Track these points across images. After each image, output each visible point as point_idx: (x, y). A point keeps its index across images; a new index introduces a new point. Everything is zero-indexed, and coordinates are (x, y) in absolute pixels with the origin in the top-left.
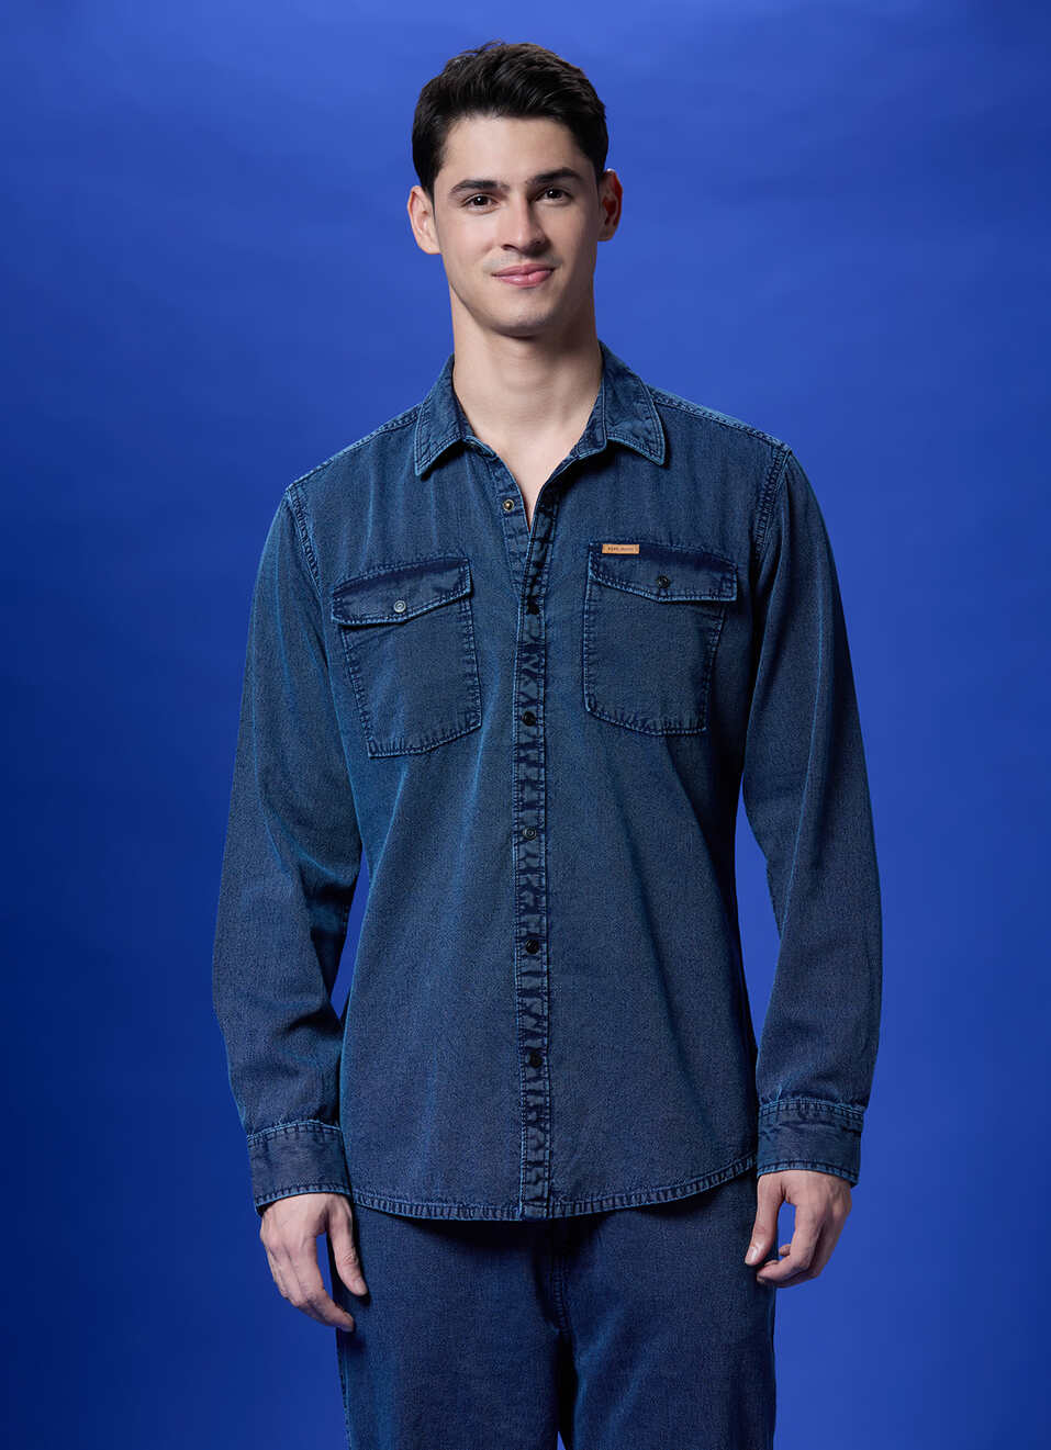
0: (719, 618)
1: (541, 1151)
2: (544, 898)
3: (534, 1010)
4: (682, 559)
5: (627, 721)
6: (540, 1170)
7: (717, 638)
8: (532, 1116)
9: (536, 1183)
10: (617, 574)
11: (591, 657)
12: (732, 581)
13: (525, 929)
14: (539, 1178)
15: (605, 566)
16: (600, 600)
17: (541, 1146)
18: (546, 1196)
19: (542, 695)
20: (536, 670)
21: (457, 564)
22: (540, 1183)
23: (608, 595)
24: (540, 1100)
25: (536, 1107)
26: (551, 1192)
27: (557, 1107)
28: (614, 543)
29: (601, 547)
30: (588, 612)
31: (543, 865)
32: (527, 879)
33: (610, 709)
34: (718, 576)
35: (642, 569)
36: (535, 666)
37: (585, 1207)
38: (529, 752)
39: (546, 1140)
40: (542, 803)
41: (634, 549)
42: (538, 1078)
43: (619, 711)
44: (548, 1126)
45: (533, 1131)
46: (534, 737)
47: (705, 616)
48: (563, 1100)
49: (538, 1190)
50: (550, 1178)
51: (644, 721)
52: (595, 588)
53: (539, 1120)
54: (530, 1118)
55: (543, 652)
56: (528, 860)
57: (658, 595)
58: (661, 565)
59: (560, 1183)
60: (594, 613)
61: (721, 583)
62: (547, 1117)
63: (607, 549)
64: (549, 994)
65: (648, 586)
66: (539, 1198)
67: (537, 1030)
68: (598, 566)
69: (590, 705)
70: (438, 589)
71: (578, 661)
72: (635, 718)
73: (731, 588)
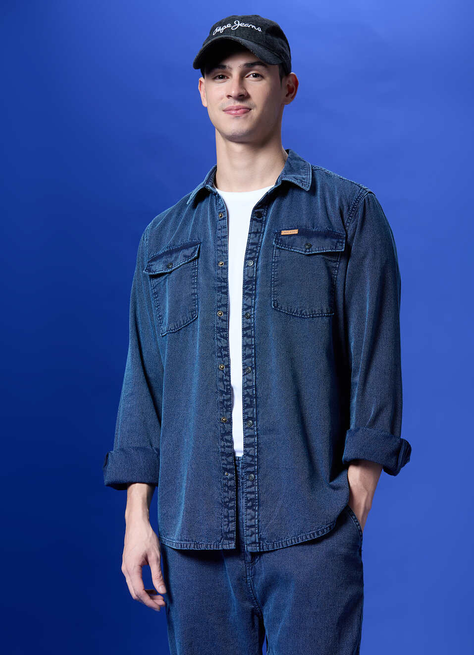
0: (337, 261)
1: (253, 520)
2: (255, 400)
3: (250, 454)
4: (318, 234)
5: (293, 312)
6: (253, 529)
7: (336, 271)
8: (249, 504)
9: (251, 536)
10: (287, 243)
11: (276, 283)
12: (342, 243)
13: (246, 416)
14: (253, 533)
15: (281, 240)
16: (280, 256)
17: (253, 518)
18: (257, 541)
19: (253, 303)
20: (251, 292)
21: (195, 244)
22: (253, 536)
23: (283, 253)
24: (253, 496)
25: (251, 499)
26: (260, 539)
27: (262, 498)
28: (287, 230)
29: (281, 232)
30: (274, 262)
31: (254, 384)
32: (247, 391)
33: (284, 307)
34: (335, 241)
35: (298, 240)
36: (251, 290)
37: (279, 545)
38: (248, 331)
39: (255, 515)
40: (253, 355)
41: (296, 232)
42: (253, 485)
43: (289, 307)
44: (257, 508)
45: (249, 511)
46: (250, 324)
47: (330, 260)
48: (265, 495)
49: (253, 539)
50: (258, 533)
51: (301, 311)
52: (277, 251)
53: (253, 505)
54: (248, 505)
55: (254, 283)
56: (248, 383)
57: (306, 251)
58: (308, 238)
59: (264, 534)
60: (277, 262)
61: (337, 244)
62: (257, 504)
63: (283, 233)
64: (258, 445)
65: (301, 248)
66: (255, 542)
67: (252, 463)
68: (278, 240)
69: (274, 305)
70: (185, 256)
71: (269, 285)
72: (297, 310)
73: (342, 245)
